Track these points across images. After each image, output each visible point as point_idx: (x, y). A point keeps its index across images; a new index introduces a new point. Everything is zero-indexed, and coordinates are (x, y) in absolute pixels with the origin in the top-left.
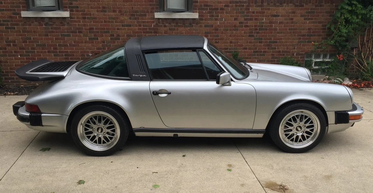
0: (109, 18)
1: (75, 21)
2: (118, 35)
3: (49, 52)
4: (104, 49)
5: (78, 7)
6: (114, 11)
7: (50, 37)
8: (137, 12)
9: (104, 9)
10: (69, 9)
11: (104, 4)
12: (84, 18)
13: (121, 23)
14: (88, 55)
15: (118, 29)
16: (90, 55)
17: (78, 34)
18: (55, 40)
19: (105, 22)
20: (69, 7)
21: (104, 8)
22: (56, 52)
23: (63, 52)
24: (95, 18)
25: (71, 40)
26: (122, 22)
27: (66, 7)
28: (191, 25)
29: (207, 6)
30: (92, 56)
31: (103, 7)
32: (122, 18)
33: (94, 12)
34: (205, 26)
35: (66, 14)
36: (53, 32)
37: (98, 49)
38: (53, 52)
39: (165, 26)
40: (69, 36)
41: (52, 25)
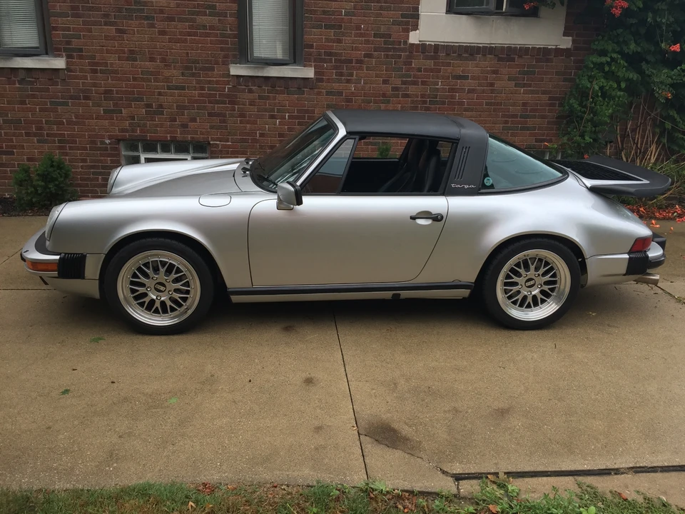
0: (142, 72)
1: (76, 77)
2: (161, 106)
3: (28, 134)
4: (133, 131)
5: (81, 50)
6: (152, 59)
7: (29, 106)
8: (196, 62)
9: (132, 56)
10: (64, 54)
11: (132, 46)
12: (95, 71)
13: (166, 82)
14: (103, 143)
15: (160, 94)
16: (108, 141)
17: (84, 101)
18: (40, 111)
19: (135, 79)
20: (65, 50)
21: (132, 52)
22: (42, 135)
23: (55, 135)
24: (116, 72)
25: (69, 112)
26: (167, 79)
27: (59, 50)
28: (300, 90)
29: (330, 54)
30: (110, 144)
31: (131, 50)
32: (167, 73)
33: (113, 60)
34: (328, 93)
35: (60, 63)
36: (33, 96)
37: (123, 130)
38: (35, 135)
39: (251, 91)
40: (66, 104)
41: (31, 83)
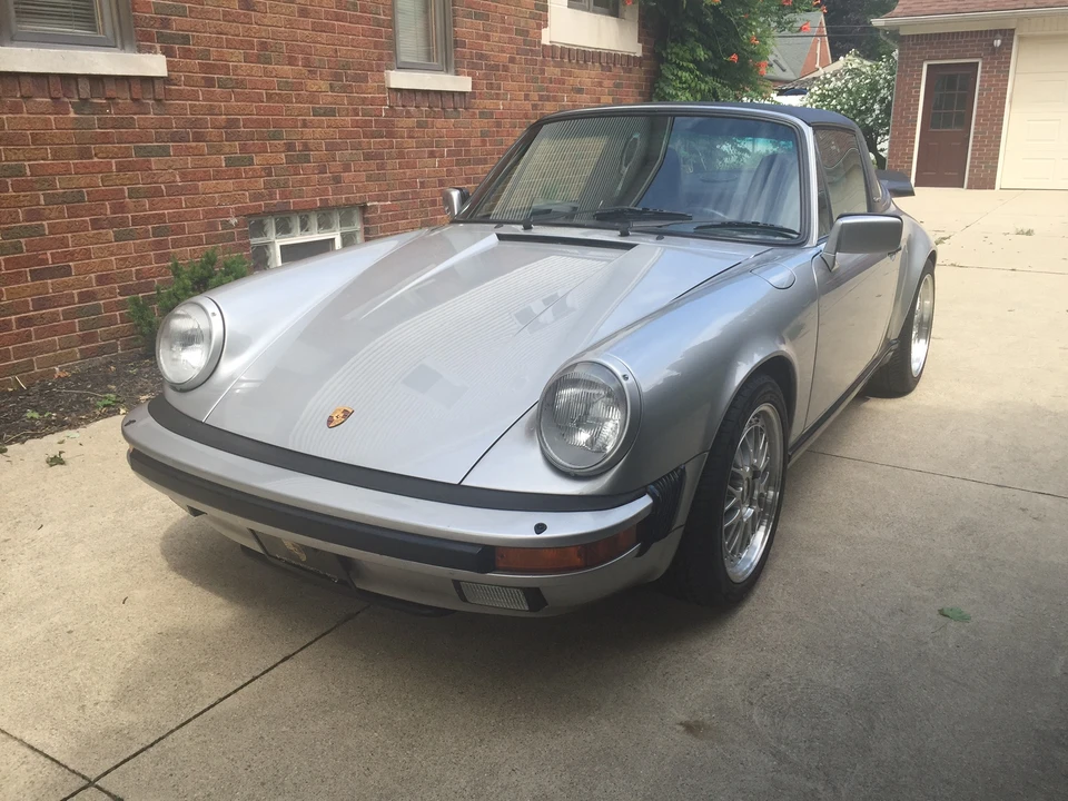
0: (279, 82)
1: (181, 95)
2: (306, 147)
3: (96, 224)
4: (271, 196)
5: (186, 40)
6: (292, 61)
7: (96, 160)
8: (346, 66)
9: (263, 53)
10: (158, 46)
11: (263, 34)
12: (210, 83)
13: (311, 103)
14: (226, 225)
15: (305, 125)
16: (234, 221)
17: (194, 144)
18: (119, 170)
19: (270, 97)
20: (162, 38)
21: (264, 46)
22: (123, 223)
23: (146, 220)
24: (240, 84)
25: (170, 167)
26: (313, 97)
27: (148, 37)
29: (481, 57)
30: (237, 225)
31: (263, 43)
32: (313, 85)
33: (235, 58)
34: (482, 115)
35: (154, 64)
36: (106, 139)
37: (255, 197)
38: (112, 223)
39: (409, 115)
40: (164, 152)
41: (100, 109)
